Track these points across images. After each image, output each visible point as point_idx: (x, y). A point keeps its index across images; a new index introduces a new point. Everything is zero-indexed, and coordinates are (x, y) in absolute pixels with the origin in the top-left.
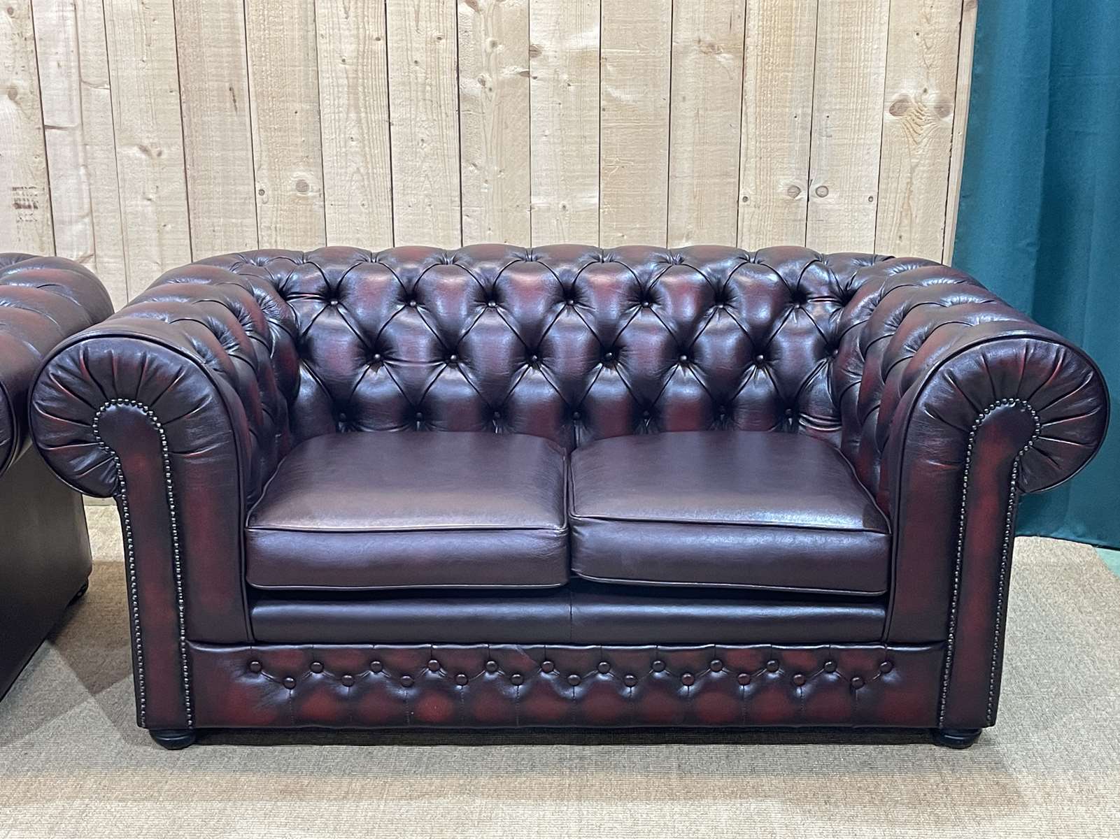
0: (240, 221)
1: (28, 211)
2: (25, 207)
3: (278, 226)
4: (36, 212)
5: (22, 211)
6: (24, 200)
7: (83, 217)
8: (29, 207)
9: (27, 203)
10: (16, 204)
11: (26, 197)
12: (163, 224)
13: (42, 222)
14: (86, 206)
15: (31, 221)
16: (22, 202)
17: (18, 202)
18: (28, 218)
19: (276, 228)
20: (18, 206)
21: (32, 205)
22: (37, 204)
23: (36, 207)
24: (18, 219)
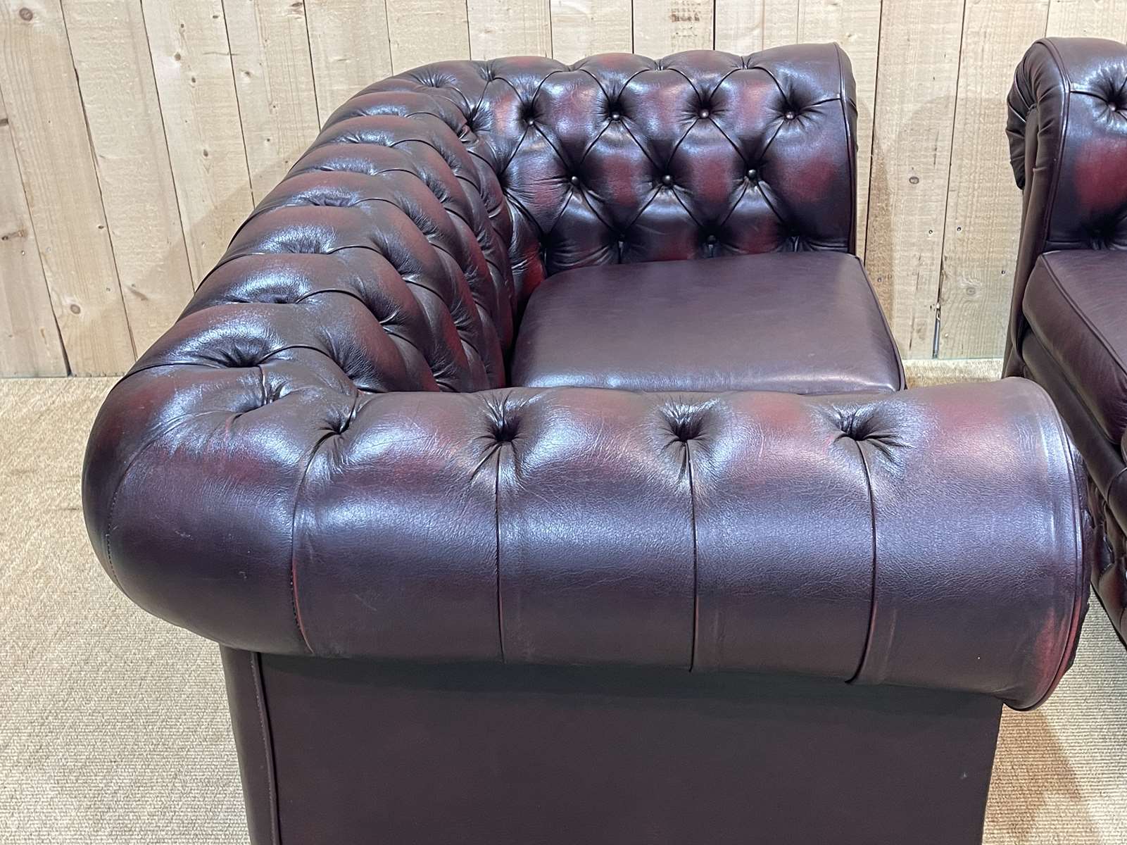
0: (942, 26)
1: (687, 25)
2: (683, 20)
3: (988, 30)
4: (696, 25)
5: (680, 24)
6: (684, 10)
7: (753, 29)
8: (689, 19)
9: (686, 15)
10: (674, 16)
11: (686, 7)
12: (847, 34)
13: (703, 37)
14: (757, 16)
15: (689, 36)
16: (680, 14)
17: (676, 13)
18: (685, 33)
19: (985, 33)
20: (676, 18)
21: (693, 17)
22: (699, 16)
23: (697, 19)
24: (674, 34)
